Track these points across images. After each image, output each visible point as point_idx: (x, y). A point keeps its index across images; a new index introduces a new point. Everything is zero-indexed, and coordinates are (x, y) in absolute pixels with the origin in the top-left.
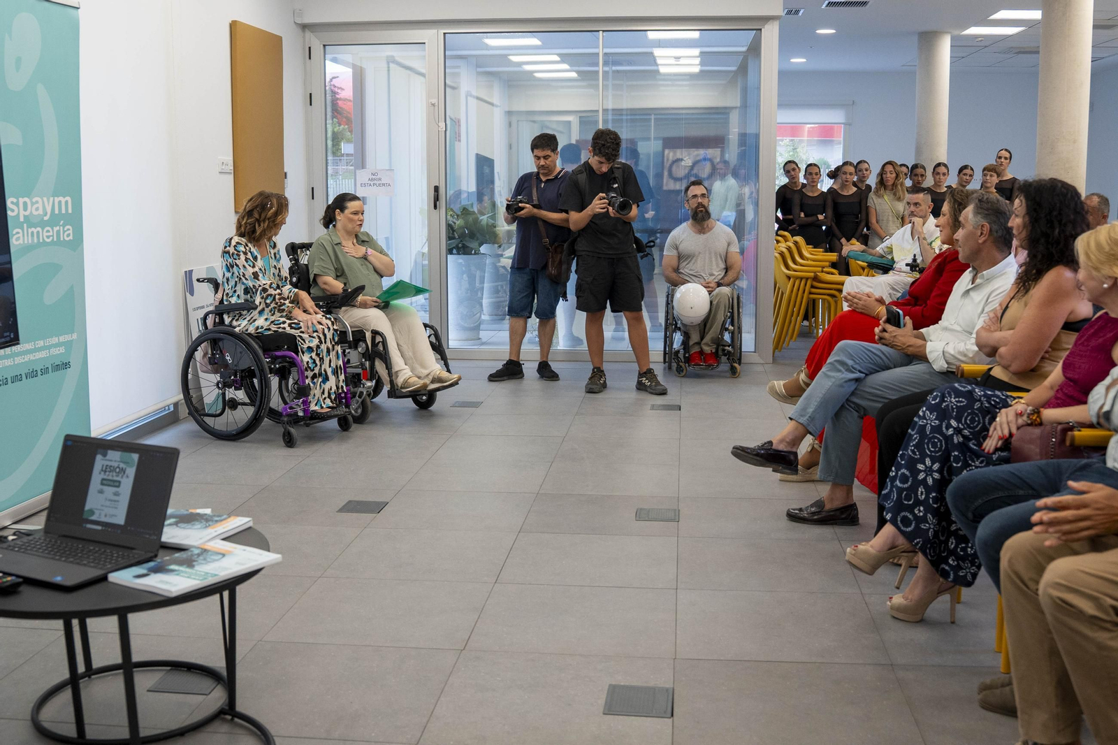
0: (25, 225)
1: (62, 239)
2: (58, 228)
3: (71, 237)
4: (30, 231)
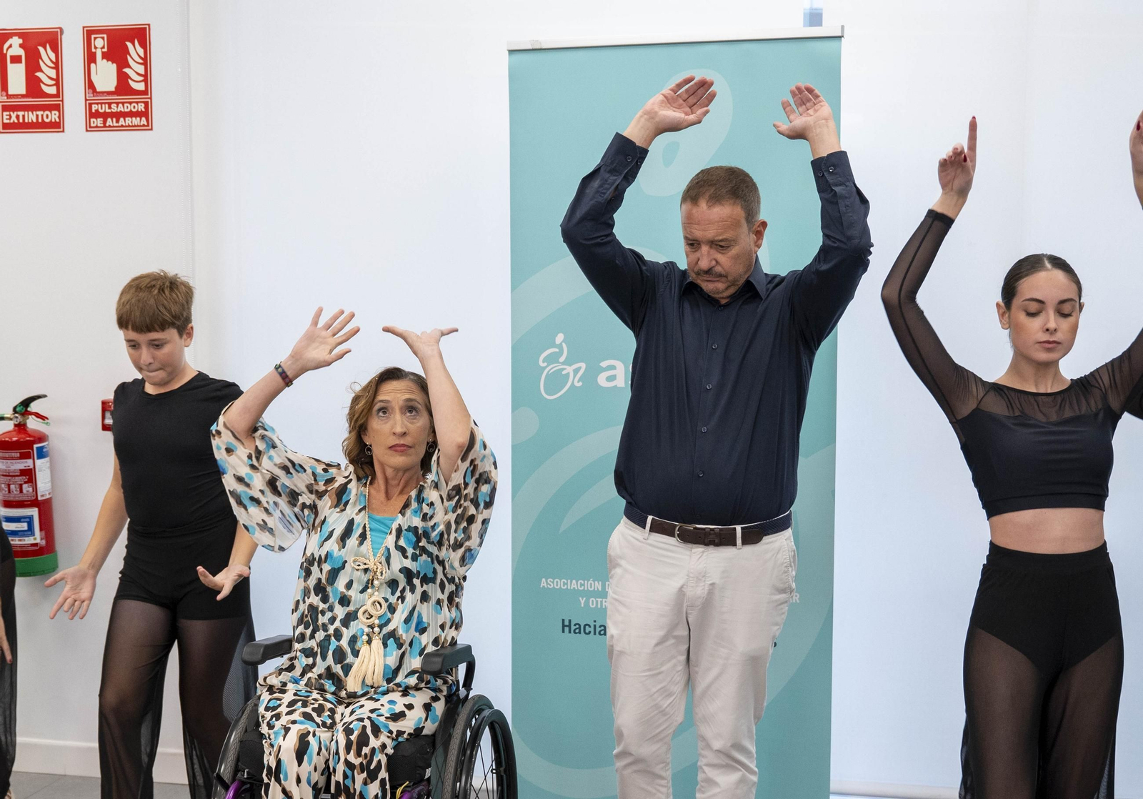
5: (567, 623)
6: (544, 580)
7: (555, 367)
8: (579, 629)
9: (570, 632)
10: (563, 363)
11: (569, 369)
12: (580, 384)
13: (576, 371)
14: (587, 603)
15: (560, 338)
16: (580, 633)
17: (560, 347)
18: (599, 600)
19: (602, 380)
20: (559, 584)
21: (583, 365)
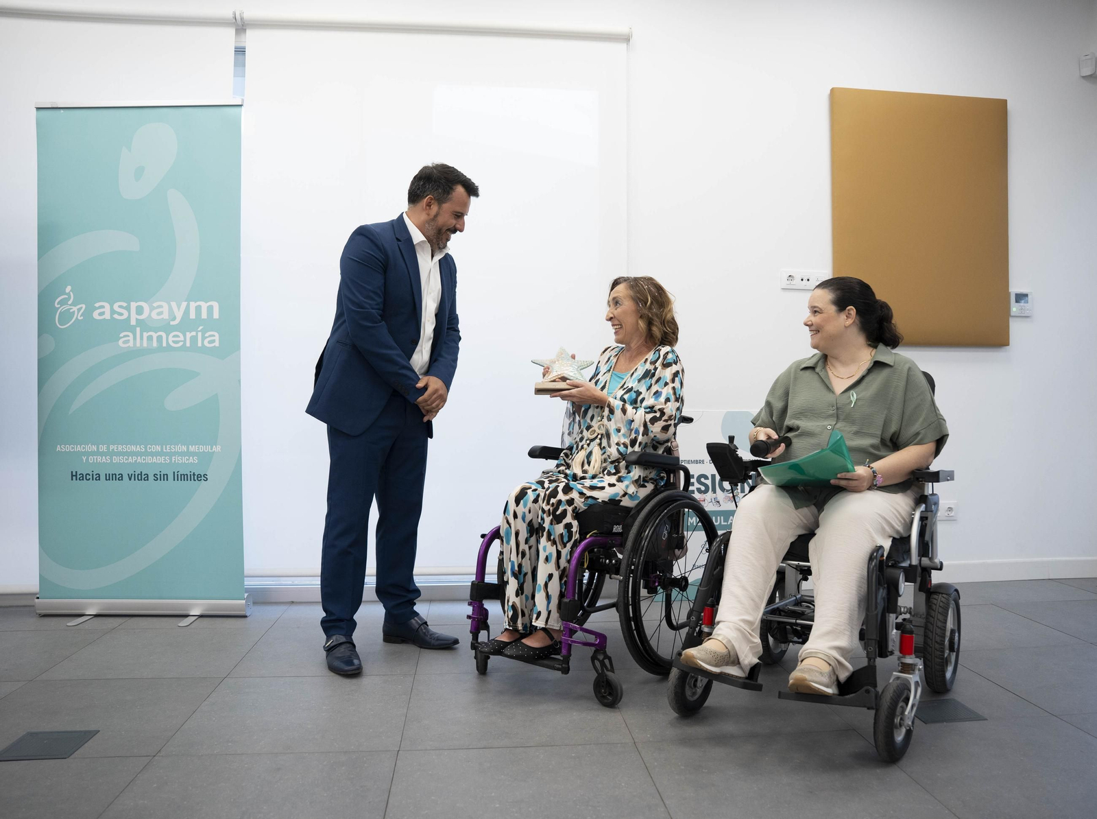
0: (138, 329)
1: (200, 345)
2: (194, 333)
3: (217, 344)
4: (145, 335)
5: (74, 474)
6: (59, 446)
7: (66, 307)
8: (83, 477)
9: (76, 480)
10: (70, 305)
11: (75, 309)
12: (82, 318)
13: (79, 310)
14: (87, 459)
15: (68, 289)
16: (83, 479)
17: (69, 294)
18: (95, 457)
19: (96, 315)
20: (69, 448)
21: (84, 306)
